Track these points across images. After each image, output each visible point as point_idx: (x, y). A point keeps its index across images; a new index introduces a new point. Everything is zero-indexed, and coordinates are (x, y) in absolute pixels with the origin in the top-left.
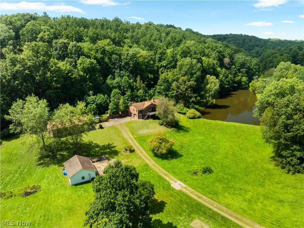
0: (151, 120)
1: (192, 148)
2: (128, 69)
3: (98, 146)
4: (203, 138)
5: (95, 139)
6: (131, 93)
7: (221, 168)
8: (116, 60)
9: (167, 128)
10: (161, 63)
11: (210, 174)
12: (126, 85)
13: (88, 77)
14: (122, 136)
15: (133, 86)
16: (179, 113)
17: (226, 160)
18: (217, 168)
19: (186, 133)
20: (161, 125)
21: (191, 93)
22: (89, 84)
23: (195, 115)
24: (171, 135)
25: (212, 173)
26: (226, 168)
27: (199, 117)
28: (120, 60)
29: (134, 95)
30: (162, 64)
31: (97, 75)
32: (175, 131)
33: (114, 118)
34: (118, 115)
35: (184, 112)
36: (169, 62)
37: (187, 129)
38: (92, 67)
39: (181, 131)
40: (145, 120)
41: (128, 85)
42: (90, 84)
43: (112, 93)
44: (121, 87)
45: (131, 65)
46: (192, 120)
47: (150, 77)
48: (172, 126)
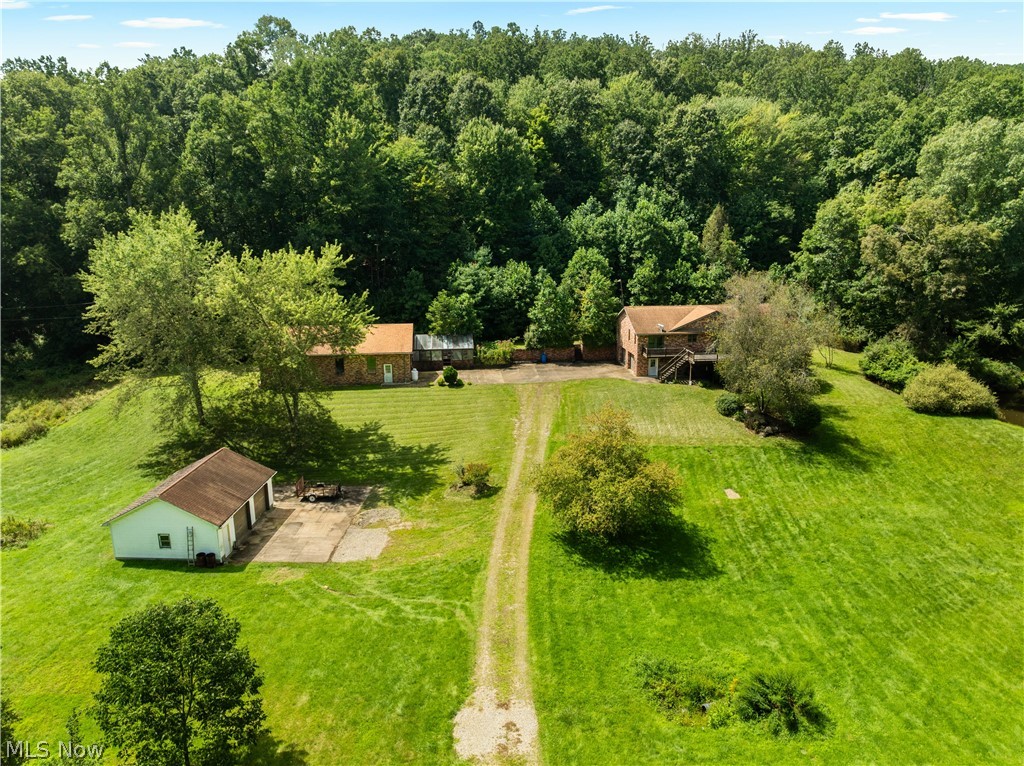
0: (693, 388)
1: (814, 550)
2: (674, 177)
3: (384, 445)
4: (934, 512)
5: (398, 418)
6: (655, 270)
7: (909, 725)
8: (632, 140)
9: (753, 433)
10: (852, 160)
11: (785, 732)
12: (642, 237)
13: (482, 192)
14: (509, 427)
15: (680, 247)
16: (874, 379)
17: (998, 679)
18: (877, 709)
19: (846, 475)
20: (728, 413)
21: (955, 284)
22: (482, 222)
23: (955, 397)
24: (748, 464)
25: (802, 735)
26: (954, 739)
27: (979, 412)
28: (648, 140)
29: (672, 281)
30: (853, 165)
31: (520, 188)
32: (786, 450)
33: (548, 361)
34: (567, 353)
35: (895, 375)
36: (890, 152)
37: (865, 458)
38: (505, 155)
39: (821, 458)
40: (663, 382)
41: (648, 237)
42: (487, 221)
43: (571, 263)
44: (622, 242)
45: (691, 161)
46: (924, 421)
47: (773, 215)
48: (785, 430)
